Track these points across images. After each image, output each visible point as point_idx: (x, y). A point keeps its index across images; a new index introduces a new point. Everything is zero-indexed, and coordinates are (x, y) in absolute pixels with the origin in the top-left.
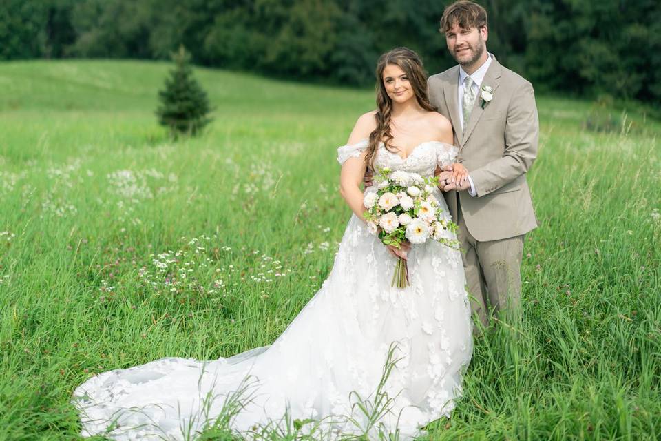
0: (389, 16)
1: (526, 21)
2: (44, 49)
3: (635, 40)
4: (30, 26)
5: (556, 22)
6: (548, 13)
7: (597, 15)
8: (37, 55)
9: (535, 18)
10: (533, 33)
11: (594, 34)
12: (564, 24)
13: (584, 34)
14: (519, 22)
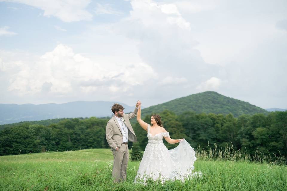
0: (200, 138)
1: (241, 140)
2: (103, 146)
3: (274, 146)
4: (99, 139)
5: (250, 141)
6: (247, 138)
7: (262, 139)
8: (101, 147)
9: (244, 139)
10: (244, 144)
11: (262, 145)
12: (253, 141)
13: (258, 145)
14: (239, 140)
